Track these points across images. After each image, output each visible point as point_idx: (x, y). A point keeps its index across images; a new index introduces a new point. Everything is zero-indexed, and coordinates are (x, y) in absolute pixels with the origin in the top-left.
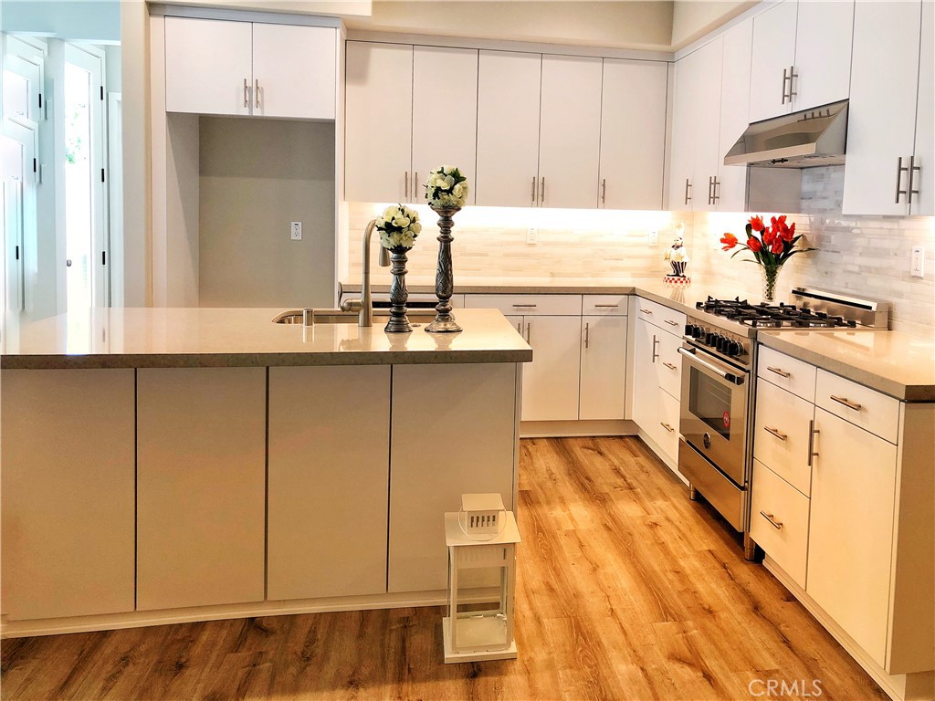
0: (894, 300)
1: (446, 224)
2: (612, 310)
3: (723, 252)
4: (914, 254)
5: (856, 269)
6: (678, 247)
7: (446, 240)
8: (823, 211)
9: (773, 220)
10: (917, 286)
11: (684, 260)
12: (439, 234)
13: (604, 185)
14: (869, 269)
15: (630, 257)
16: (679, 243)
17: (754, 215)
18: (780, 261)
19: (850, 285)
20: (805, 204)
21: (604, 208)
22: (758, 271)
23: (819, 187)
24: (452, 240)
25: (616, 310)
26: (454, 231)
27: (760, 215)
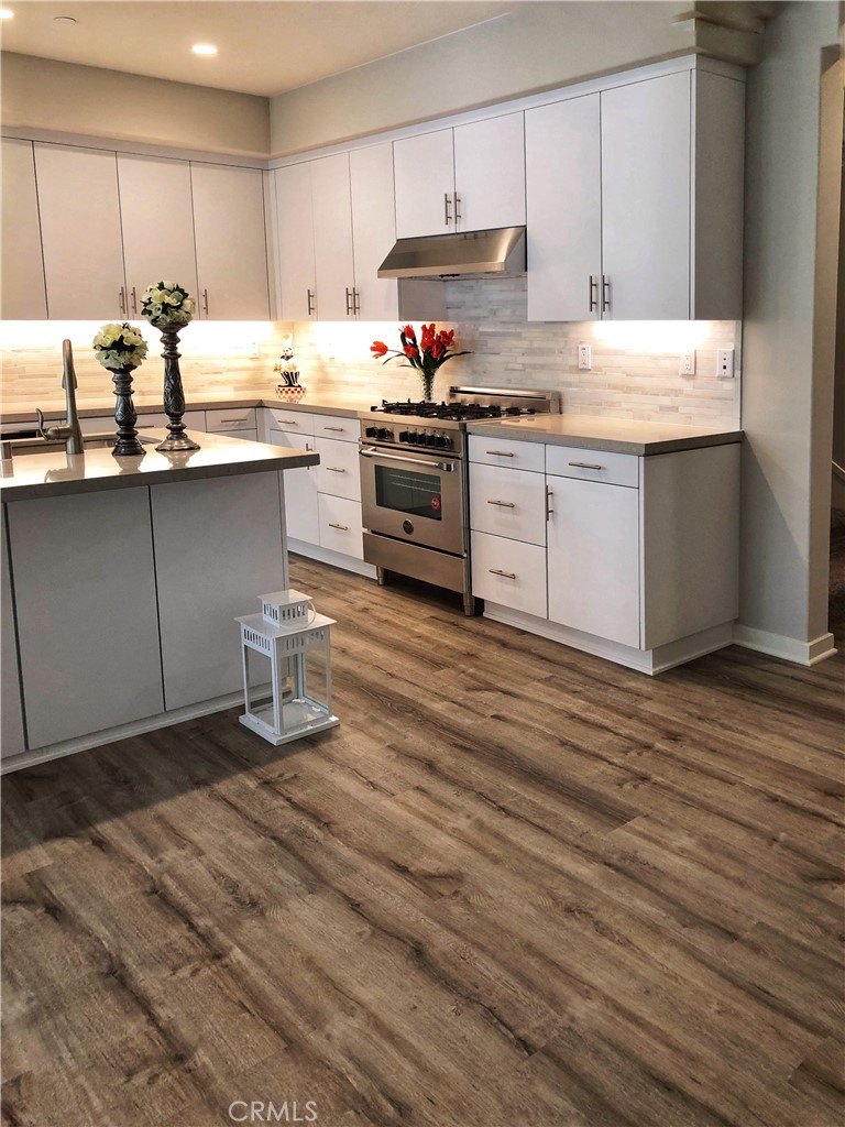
0: (560, 389)
1: (171, 341)
2: (239, 425)
3: (374, 359)
4: (580, 352)
5: (520, 367)
6: (288, 358)
7: (172, 357)
8: (477, 319)
9: (424, 328)
10: (585, 377)
11: (297, 370)
12: (162, 351)
13: (205, 296)
14: (533, 366)
15: (229, 370)
16: (289, 354)
17: (405, 324)
18: (438, 364)
19: (513, 381)
20: (452, 312)
21: (207, 319)
22: (415, 376)
23: (468, 298)
24: (180, 356)
25: (244, 424)
26: (180, 348)
27: (411, 323)
